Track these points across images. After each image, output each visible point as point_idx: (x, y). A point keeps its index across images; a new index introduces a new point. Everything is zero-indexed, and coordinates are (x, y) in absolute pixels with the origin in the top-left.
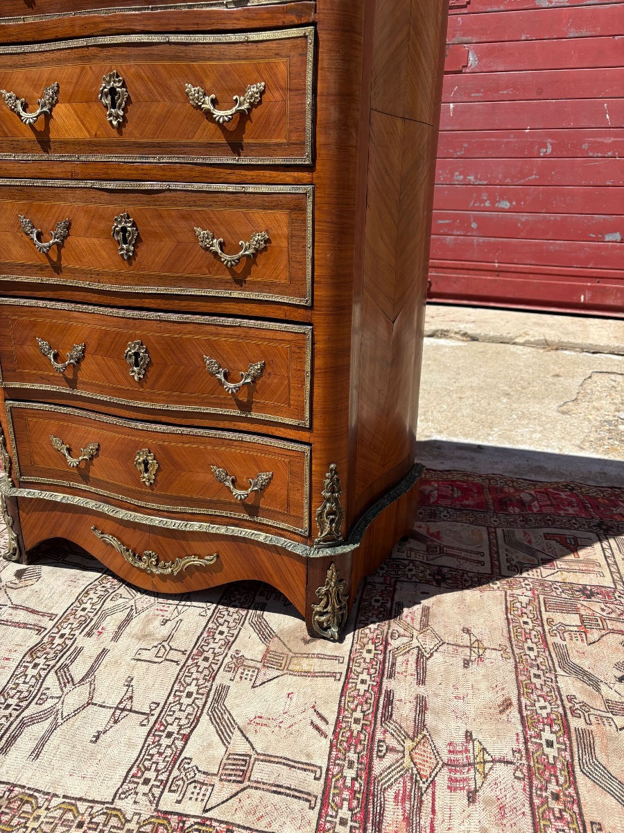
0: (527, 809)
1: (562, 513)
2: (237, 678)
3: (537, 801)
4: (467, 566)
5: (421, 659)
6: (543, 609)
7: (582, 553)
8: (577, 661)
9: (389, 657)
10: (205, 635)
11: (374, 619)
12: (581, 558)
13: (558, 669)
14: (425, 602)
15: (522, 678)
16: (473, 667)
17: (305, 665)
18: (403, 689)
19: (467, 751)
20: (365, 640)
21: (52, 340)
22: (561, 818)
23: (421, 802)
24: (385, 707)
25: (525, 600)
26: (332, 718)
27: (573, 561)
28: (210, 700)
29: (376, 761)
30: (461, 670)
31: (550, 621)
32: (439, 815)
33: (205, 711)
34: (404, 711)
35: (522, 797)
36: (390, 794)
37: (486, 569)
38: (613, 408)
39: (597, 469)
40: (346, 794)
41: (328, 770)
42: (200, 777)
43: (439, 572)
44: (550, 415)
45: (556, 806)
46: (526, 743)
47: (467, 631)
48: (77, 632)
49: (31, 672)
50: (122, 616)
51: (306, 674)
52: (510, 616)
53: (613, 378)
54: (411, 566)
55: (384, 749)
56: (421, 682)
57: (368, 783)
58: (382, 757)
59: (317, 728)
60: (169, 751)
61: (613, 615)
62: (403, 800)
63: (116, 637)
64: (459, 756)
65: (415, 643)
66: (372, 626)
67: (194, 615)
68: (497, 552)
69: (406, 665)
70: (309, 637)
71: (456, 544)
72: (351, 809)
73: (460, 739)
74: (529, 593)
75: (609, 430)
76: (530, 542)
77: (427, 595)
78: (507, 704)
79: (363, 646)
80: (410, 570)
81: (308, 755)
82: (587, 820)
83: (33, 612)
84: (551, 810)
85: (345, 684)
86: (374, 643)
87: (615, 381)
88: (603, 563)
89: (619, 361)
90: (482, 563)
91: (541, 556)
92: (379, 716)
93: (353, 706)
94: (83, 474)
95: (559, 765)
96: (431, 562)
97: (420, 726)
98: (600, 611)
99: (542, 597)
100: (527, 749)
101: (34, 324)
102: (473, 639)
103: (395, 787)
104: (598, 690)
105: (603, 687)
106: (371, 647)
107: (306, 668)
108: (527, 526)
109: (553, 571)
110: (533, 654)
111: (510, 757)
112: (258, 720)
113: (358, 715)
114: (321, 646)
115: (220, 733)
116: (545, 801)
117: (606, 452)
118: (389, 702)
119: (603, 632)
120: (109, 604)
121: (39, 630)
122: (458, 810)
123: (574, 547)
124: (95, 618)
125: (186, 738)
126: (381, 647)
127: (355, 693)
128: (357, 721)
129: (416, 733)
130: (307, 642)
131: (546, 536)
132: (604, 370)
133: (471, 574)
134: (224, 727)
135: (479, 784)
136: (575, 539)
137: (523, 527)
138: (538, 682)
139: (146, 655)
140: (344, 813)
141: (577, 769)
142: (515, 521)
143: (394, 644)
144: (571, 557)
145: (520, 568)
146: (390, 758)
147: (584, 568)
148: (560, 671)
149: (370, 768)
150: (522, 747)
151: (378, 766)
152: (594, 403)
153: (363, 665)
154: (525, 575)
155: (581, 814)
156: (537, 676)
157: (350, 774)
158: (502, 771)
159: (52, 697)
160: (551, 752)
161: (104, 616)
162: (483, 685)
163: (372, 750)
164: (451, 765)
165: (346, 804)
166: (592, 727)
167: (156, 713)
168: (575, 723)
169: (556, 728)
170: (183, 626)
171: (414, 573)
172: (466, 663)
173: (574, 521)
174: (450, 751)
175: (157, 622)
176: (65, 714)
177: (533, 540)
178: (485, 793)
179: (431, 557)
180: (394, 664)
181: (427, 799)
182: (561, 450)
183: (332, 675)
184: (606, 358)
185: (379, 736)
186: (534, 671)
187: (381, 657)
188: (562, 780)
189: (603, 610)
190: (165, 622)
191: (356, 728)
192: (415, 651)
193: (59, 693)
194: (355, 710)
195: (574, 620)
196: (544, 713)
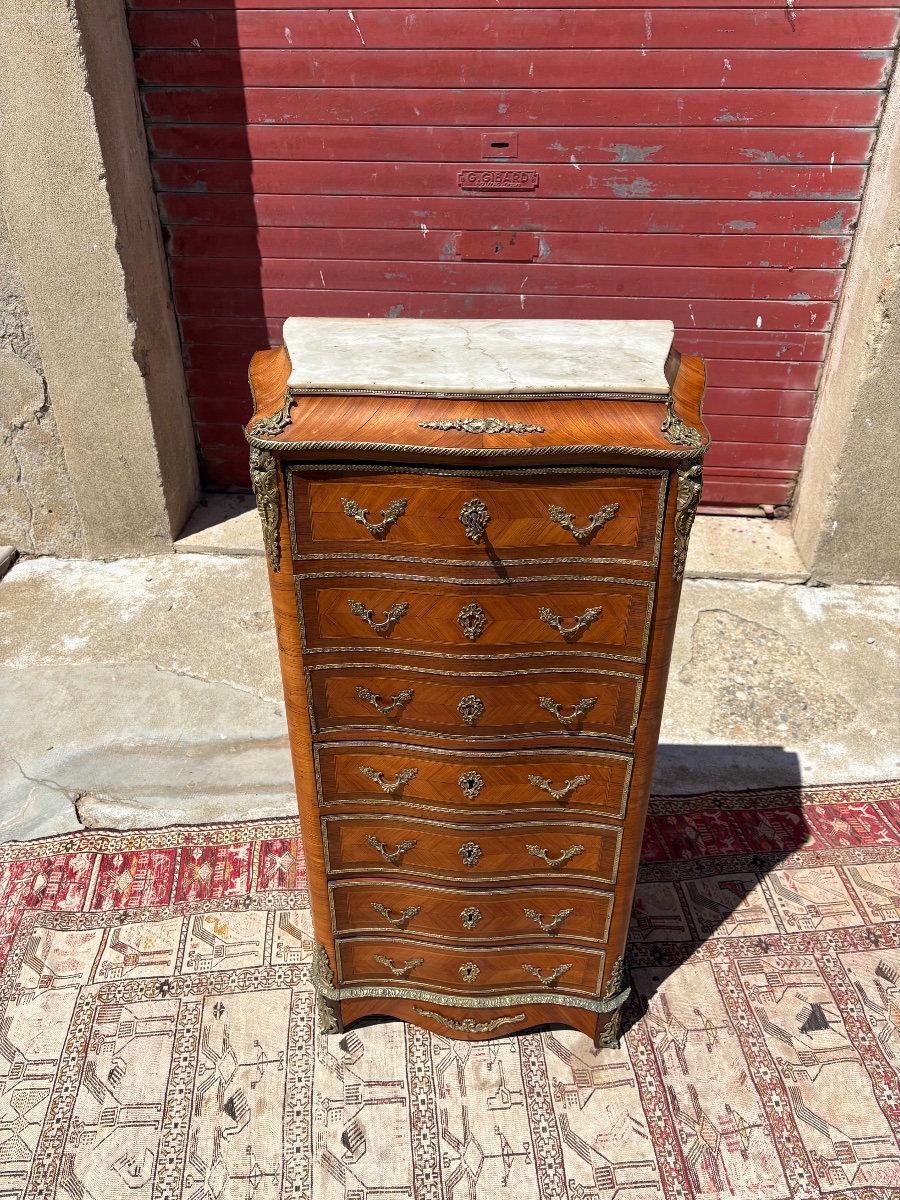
0: (776, 1154)
1: (724, 850)
2: (567, 1104)
3: (780, 1146)
4: (674, 936)
5: (679, 1051)
6: (740, 973)
7: (750, 898)
8: (772, 1021)
9: (657, 1053)
10: (524, 1069)
11: (632, 1019)
12: (751, 906)
13: (764, 1033)
14: (661, 989)
15: (746, 1049)
16: (714, 1049)
17: (605, 1076)
18: (676, 1081)
19: (731, 1121)
20: (635, 1042)
21: (386, 903)
22: (794, 1154)
23: (717, 1166)
24: (673, 1102)
25: (725, 967)
26: (643, 1120)
27: (745, 911)
28: (560, 1129)
29: (683, 1146)
30: (707, 1055)
31: (747, 984)
32: (729, 1172)
33: (562, 1140)
34: (685, 1100)
35: (771, 1147)
36: (698, 1166)
37: (686, 936)
38: (725, 666)
39: (729, 761)
40: (674, 1174)
41: (658, 1161)
42: (587, 1191)
43: (656, 950)
44: (674, 688)
45: (790, 1146)
46: (764, 1108)
47: (697, 1012)
48: (432, 1096)
49: (426, 1143)
50: (452, 1069)
51: (608, 1085)
52: (721, 988)
53: (719, 618)
54: (636, 951)
55: (684, 1136)
56: (686, 1072)
57: (683, 1162)
58: (685, 1143)
59: (639, 1133)
60: (556, 1178)
61: (786, 968)
62: (707, 1168)
63: (463, 1093)
64: (727, 1126)
65: (670, 1038)
66: (635, 1027)
67: (507, 1052)
68: (690, 913)
69: (670, 1059)
70: (595, 1050)
71: (658, 912)
72: (680, 1183)
73: (723, 1113)
74: (727, 960)
75: (729, 701)
76: (710, 895)
77: (659, 980)
78: (743, 1077)
79: (636, 1048)
80: (636, 955)
81: (643, 1155)
82: (808, 1149)
83: (385, 1084)
84: (788, 1149)
85: (640, 1088)
86: (643, 1044)
87: (721, 622)
88: (767, 908)
89: (720, 590)
90: (681, 928)
91: (722, 910)
92: (671, 1110)
93: (652, 1107)
94: (405, 976)
95: (785, 1118)
96: (647, 940)
97: (699, 1111)
98: (775, 965)
99: (736, 961)
100: (766, 1112)
101: (370, 895)
102: (705, 1020)
103: (700, 1161)
104: (791, 1044)
105: (794, 1041)
106: (642, 1048)
107: (606, 1080)
108: (703, 875)
109: (734, 925)
110: (745, 1022)
111: (759, 1122)
112: (600, 1138)
113: (658, 1113)
114: (608, 1056)
115: (581, 1154)
116: (784, 1145)
117: (733, 734)
118: (674, 1098)
119: (784, 988)
120: (437, 1060)
121: (402, 1100)
122: (738, 1166)
123: (742, 893)
124: (435, 1076)
125: (562, 1165)
126: (649, 1047)
127: (649, 1096)
128: (659, 1118)
129: (699, 1117)
130: (596, 1054)
131: (722, 885)
132: (709, 607)
133: (679, 945)
134: (582, 1150)
135: (746, 1145)
136: (742, 883)
137: (700, 877)
138: (755, 1049)
139: (497, 1103)
140: (677, 1186)
141: (795, 1116)
142: (691, 870)
143: (657, 1041)
144: (742, 907)
145: (711, 928)
146: (691, 1141)
147: (755, 917)
148: (766, 1035)
149: (681, 1152)
150: (763, 1111)
151: (686, 1149)
152: (709, 661)
153: (644, 1068)
154: (716, 935)
155: (804, 1148)
156: (754, 1044)
157: (671, 1160)
158: (757, 1133)
159: (454, 1159)
160: (779, 1109)
161: (441, 1072)
162: (725, 1065)
163: (678, 1140)
164: (725, 1134)
165: (675, 1180)
166: (798, 1084)
167: (531, 1149)
168: (788, 1083)
169: (778, 1091)
170: (505, 1066)
171: (640, 957)
172: (709, 1047)
173: (736, 861)
174: (721, 1124)
175: (484, 1069)
176: (475, 1172)
177: (712, 893)
178: (751, 1151)
179: (645, 933)
180: (663, 1061)
181: (719, 1162)
182: (694, 738)
183: (627, 1082)
184: (707, 585)
185: (678, 1127)
186: (751, 1040)
187: (652, 1056)
188: (789, 1127)
189: (778, 964)
190: (490, 1066)
191: (661, 1124)
192: (672, 1044)
193: (456, 1155)
194: (654, 1110)
195: (760, 980)
196: (767, 1078)
